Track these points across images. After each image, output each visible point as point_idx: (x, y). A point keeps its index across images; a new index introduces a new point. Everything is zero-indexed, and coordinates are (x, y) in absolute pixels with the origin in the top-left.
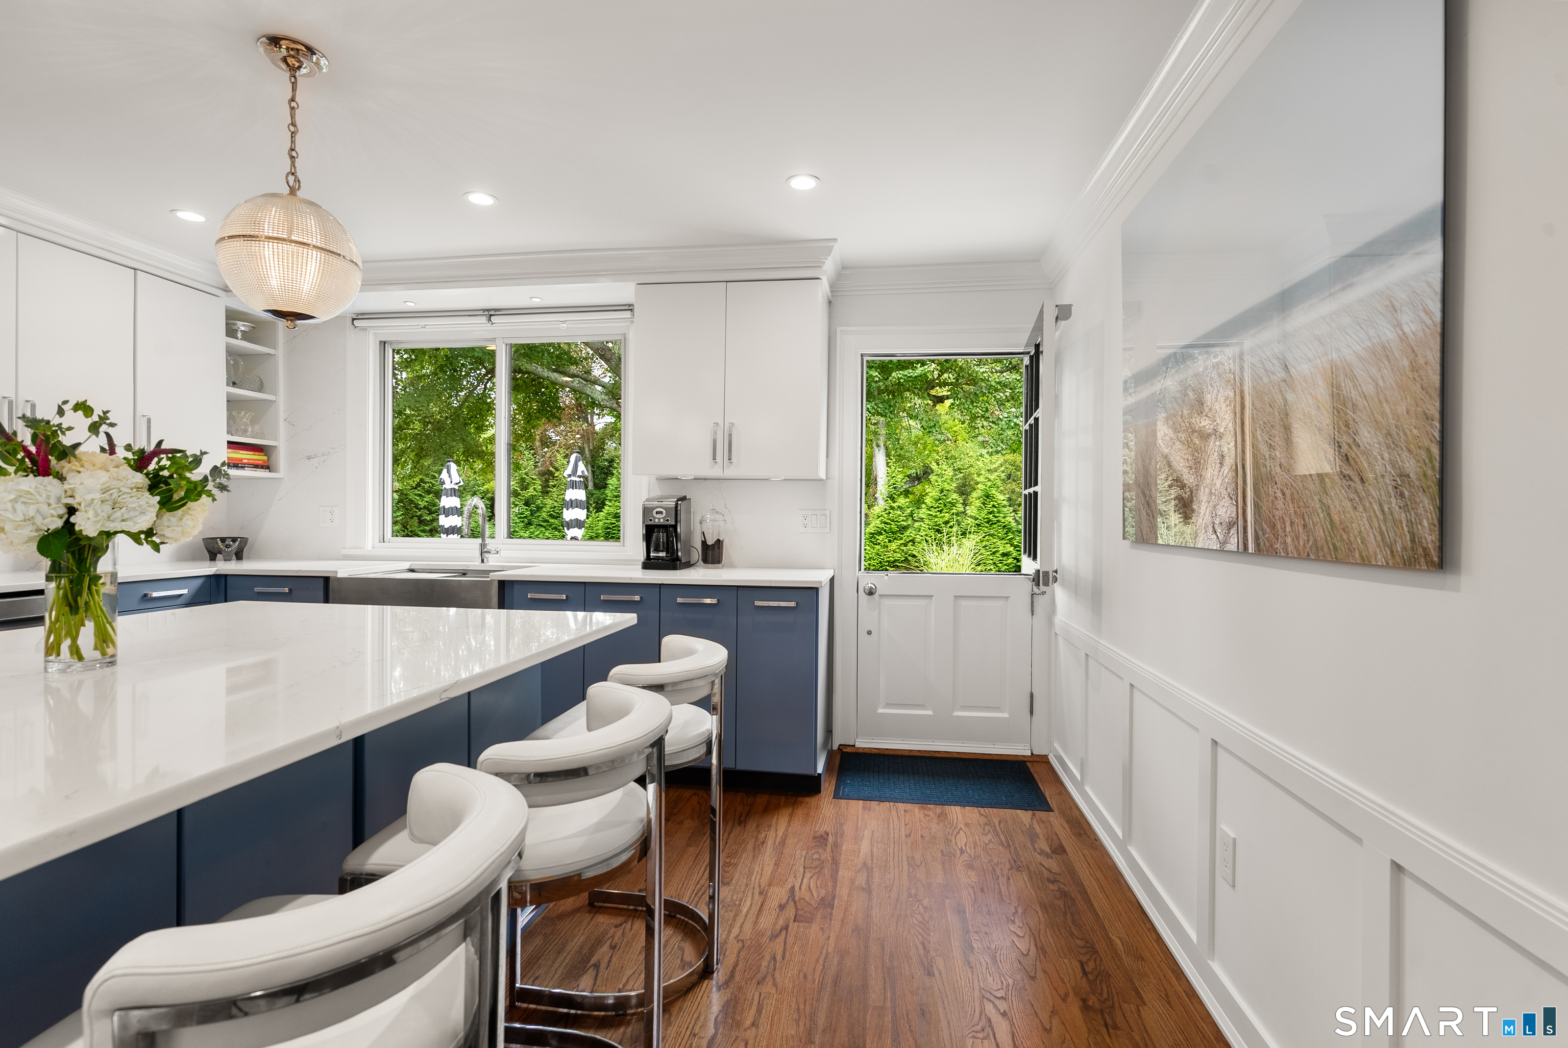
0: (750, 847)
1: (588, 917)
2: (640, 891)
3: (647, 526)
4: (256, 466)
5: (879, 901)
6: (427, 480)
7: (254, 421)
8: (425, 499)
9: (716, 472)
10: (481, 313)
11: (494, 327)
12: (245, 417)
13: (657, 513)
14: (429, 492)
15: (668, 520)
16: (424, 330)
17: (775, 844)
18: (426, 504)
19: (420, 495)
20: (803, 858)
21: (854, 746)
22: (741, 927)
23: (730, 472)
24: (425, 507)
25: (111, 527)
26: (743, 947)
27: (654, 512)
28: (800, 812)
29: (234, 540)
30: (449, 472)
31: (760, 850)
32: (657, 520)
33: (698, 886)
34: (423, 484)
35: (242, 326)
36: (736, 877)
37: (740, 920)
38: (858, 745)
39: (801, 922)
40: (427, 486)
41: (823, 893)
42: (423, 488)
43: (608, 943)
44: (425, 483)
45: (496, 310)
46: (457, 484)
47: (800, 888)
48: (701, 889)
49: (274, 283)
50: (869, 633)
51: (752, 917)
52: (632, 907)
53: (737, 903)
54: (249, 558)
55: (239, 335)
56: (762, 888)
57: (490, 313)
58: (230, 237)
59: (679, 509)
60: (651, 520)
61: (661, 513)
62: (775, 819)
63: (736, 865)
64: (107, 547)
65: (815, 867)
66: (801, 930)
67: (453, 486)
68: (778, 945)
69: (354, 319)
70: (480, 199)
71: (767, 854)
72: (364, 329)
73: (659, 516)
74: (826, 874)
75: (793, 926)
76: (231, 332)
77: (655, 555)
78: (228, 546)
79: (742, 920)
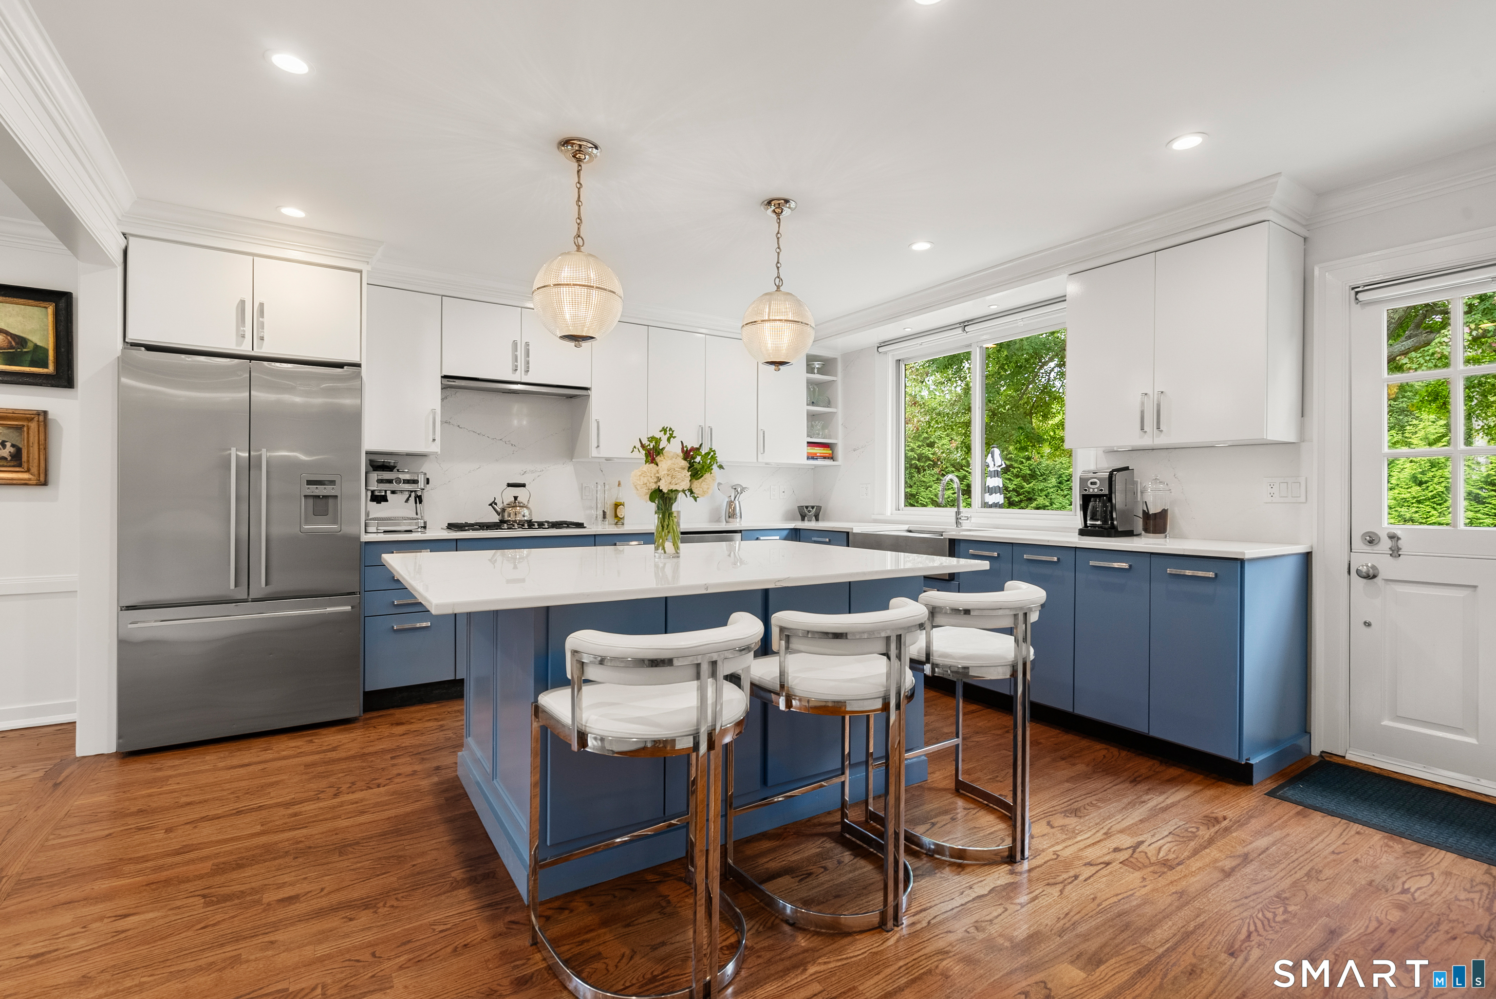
0: (1126, 801)
1: (950, 796)
2: (1000, 795)
3: (1084, 496)
4: (825, 458)
5: (1232, 885)
6: (1016, 465)
7: (824, 427)
8: (1014, 483)
9: (1146, 441)
10: (958, 325)
11: (968, 335)
12: (818, 425)
13: (1092, 483)
14: (1017, 476)
15: (1101, 490)
16: (921, 347)
17: (1155, 807)
18: (1015, 487)
19: (1010, 479)
20: (1175, 827)
21: (1344, 757)
22: (1066, 847)
23: (1161, 440)
24: (1014, 490)
25: (674, 487)
26: (1056, 859)
27: (1089, 482)
28: (1210, 793)
29: (813, 507)
30: (993, 457)
31: (1135, 805)
32: (1091, 490)
33: (1051, 809)
34: (1012, 470)
35: (817, 365)
36: (1091, 816)
37: (1069, 842)
38: (1349, 757)
39: (1127, 866)
40: (1015, 471)
41: (1171, 856)
42: (1013, 473)
43: (952, 815)
44: (1014, 468)
45: (968, 321)
46: (1000, 466)
47: (1149, 845)
48: (1052, 811)
49: (769, 346)
50: (1368, 624)
51: (1082, 845)
52: (985, 802)
53: (1077, 832)
54: (823, 520)
55: (816, 371)
56: (1110, 831)
57: (964, 325)
58: (746, 324)
59: (1113, 479)
60: (1086, 490)
61: (1094, 483)
62: (1174, 790)
63: (1100, 808)
64: (676, 498)
65: (1183, 837)
66: (1122, 871)
67: (996, 469)
68: (1088, 872)
69: (878, 347)
70: (921, 246)
71: (1141, 810)
72: (885, 353)
73: (1093, 486)
74: (1191, 845)
75: (1115, 866)
76: (810, 369)
77: (1092, 523)
78: (809, 511)
79: (1070, 843)
